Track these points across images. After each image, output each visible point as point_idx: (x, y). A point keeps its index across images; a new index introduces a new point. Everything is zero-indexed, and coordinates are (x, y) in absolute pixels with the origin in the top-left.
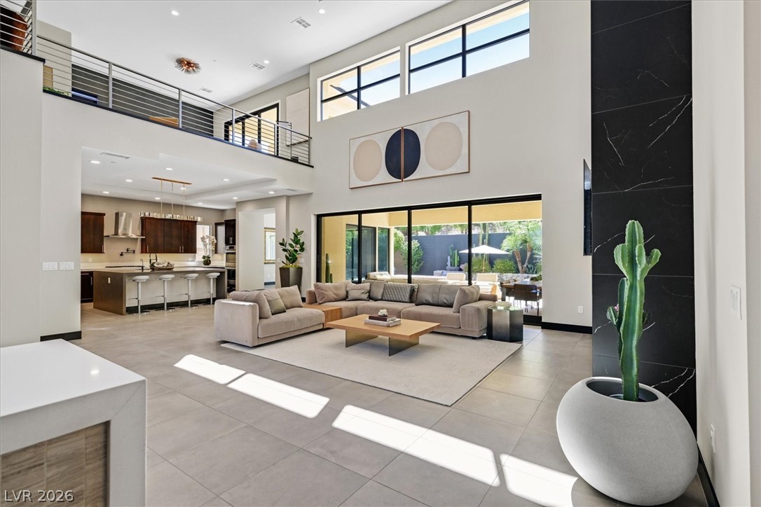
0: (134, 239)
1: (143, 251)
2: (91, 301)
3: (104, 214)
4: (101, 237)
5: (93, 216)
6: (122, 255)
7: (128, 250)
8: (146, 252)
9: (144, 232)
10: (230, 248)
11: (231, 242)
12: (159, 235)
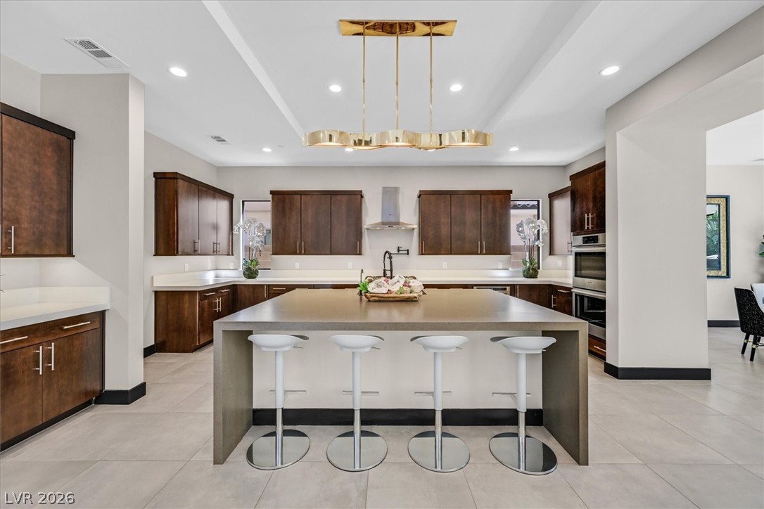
3: (359, 193)
4: (357, 229)
5: (346, 197)
7: (399, 251)
10: (587, 241)
11: (588, 225)
12: (442, 221)
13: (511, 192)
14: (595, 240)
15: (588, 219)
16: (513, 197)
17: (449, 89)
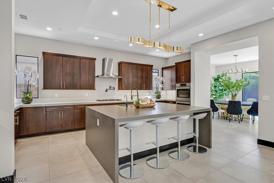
0: (114, 78)
1: (120, 88)
2: (84, 129)
3: (95, 59)
4: (94, 77)
5: (88, 61)
6: (106, 91)
7: (110, 88)
8: (122, 89)
9: (121, 74)
10: (182, 85)
11: (183, 80)
12: (130, 76)
13: (152, 66)
14: (185, 85)
15: (183, 78)
16: (153, 68)
17: (155, 26)
